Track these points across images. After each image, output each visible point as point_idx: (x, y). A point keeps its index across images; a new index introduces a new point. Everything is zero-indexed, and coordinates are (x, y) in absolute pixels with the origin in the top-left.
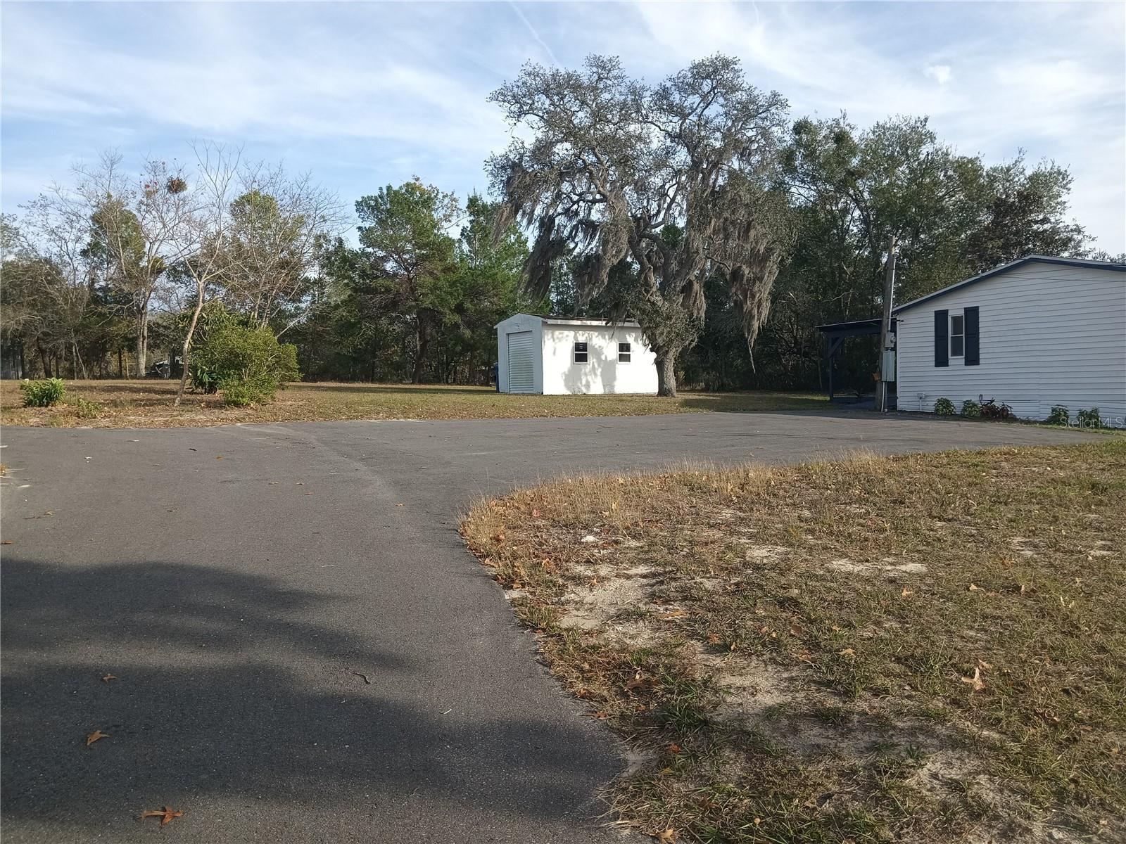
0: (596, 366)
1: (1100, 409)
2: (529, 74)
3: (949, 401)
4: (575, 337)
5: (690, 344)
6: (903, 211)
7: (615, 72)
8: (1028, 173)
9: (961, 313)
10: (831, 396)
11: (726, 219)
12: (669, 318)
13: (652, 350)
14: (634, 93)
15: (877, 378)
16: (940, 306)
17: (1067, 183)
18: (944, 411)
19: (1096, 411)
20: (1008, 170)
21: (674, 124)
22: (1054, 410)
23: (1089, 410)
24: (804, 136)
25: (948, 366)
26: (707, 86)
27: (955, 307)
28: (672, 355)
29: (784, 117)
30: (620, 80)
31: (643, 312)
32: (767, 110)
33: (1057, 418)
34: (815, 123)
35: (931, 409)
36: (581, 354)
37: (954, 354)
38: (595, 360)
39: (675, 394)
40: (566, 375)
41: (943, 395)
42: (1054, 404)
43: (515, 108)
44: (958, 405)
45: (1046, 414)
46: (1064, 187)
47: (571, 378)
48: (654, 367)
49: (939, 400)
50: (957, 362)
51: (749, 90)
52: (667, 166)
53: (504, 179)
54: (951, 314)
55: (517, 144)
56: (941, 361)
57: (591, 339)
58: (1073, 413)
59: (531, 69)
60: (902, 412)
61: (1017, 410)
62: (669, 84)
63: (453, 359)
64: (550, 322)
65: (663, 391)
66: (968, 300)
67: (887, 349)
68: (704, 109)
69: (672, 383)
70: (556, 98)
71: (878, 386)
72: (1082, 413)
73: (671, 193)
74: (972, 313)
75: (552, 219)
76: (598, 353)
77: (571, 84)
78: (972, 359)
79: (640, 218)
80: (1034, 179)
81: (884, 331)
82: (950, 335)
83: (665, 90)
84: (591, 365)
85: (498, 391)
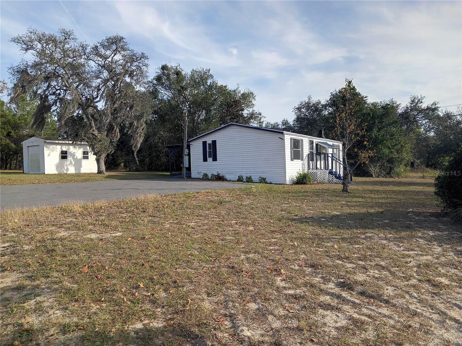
0: (72, 160)
1: (252, 176)
2: (31, 32)
3: (207, 174)
4: (61, 148)
5: (111, 152)
6: (200, 103)
7: (72, 36)
8: (242, 93)
9: (211, 142)
10: (171, 173)
11: (122, 102)
12: (100, 141)
13: (94, 154)
14: (83, 47)
15: (182, 166)
16: (204, 139)
17: (254, 97)
18: (205, 178)
19: (251, 176)
20: (235, 91)
21: (101, 61)
22: (239, 177)
23: (249, 176)
24: (165, 71)
25: (207, 161)
26: (114, 47)
27: (209, 140)
28: (103, 156)
29: (147, 63)
30: (75, 40)
31: (89, 138)
32: (140, 59)
33: (240, 180)
34: (169, 66)
35: (201, 177)
36: (64, 155)
37: (209, 157)
38: (72, 159)
39: (105, 173)
40: (57, 165)
41: (205, 172)
42: (239, 174)
43: (24, 46)
44: (210, 176)
45: (237, 178)
46: (254, 98)
47: (59, 166)
48: (96, 162)
49: (204, 174)
50: (210, 160)
51: (132, 51)
52: (100, 78)
53: (19, 76)
54: (208, 142)
55: (24, 62)
56: (205, 160)
57: (69, 149)
58: (244, 178)
59: (32, 30)
60: (194, 178)
61: (227, 177)
62: (98, 45)
63: (9, 158)
64: (47, 141)
65: (100, 172)
66: (213, 138)
67: (185, 155)
68: (113, 57)
69: (103, 168)
70: (45, 45)
71: (183, 169)
72: (247, 177)
73: (102, 90)
74: (214, 142)
75: (47, 97)
76: (73, 155)
77: (52, 40)
78: (215, 159)
79: (89, 99)
80: (243, 95)
81: (184, 148)
82: (207, 150)
83: (97, 47)
84: (70, 161)
85: (23, 173)
